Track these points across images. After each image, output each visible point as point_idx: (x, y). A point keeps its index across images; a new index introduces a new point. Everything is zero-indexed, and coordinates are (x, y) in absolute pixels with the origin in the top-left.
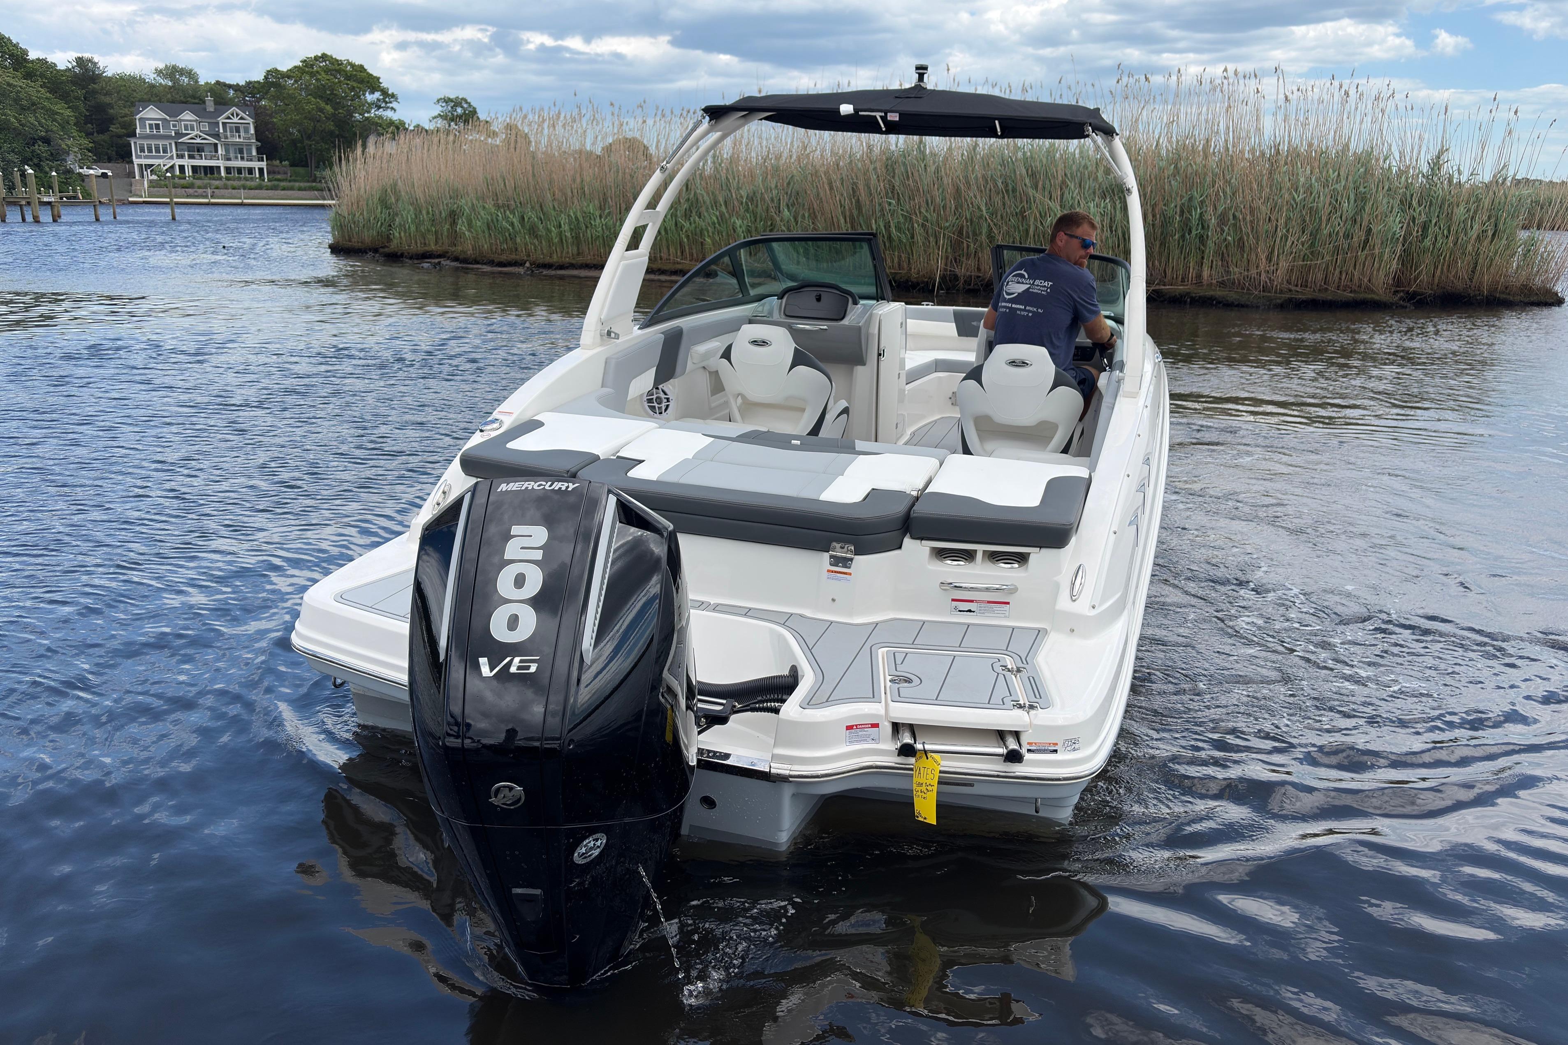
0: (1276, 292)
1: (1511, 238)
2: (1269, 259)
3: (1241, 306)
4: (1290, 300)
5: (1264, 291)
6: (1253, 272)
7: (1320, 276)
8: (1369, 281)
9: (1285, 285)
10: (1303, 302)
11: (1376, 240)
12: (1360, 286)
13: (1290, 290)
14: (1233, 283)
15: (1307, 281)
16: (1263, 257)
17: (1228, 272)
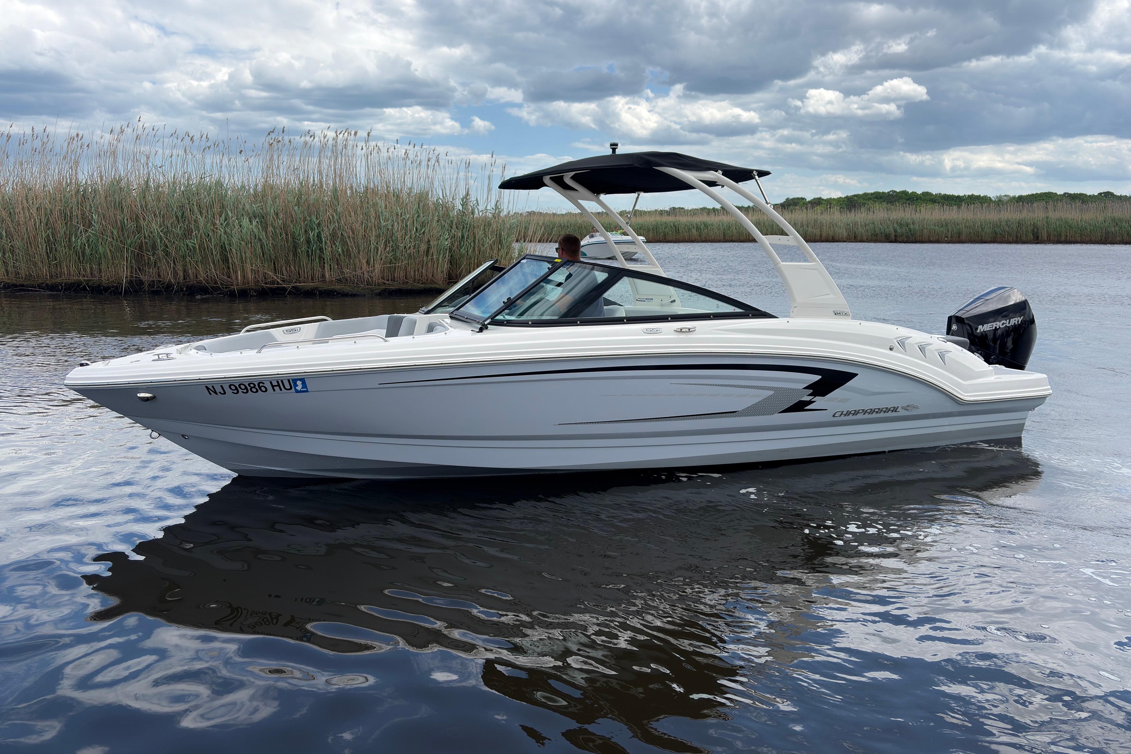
0: (375, 285)
1: (509, 247)
2: (368, 263)
3: (353, 295)
4: (385, 290)
5: (367, 285)
6: (359, 272)
7: (402, 274)
8: (433, 276)
9: (381, 281)
10: (393, 291)
11: (433, 250)
12: (427, 280)
13: (385, 284)
14: (347, 280)
15: (394, 277)
16: (364, 261)
17: (342, 272)
